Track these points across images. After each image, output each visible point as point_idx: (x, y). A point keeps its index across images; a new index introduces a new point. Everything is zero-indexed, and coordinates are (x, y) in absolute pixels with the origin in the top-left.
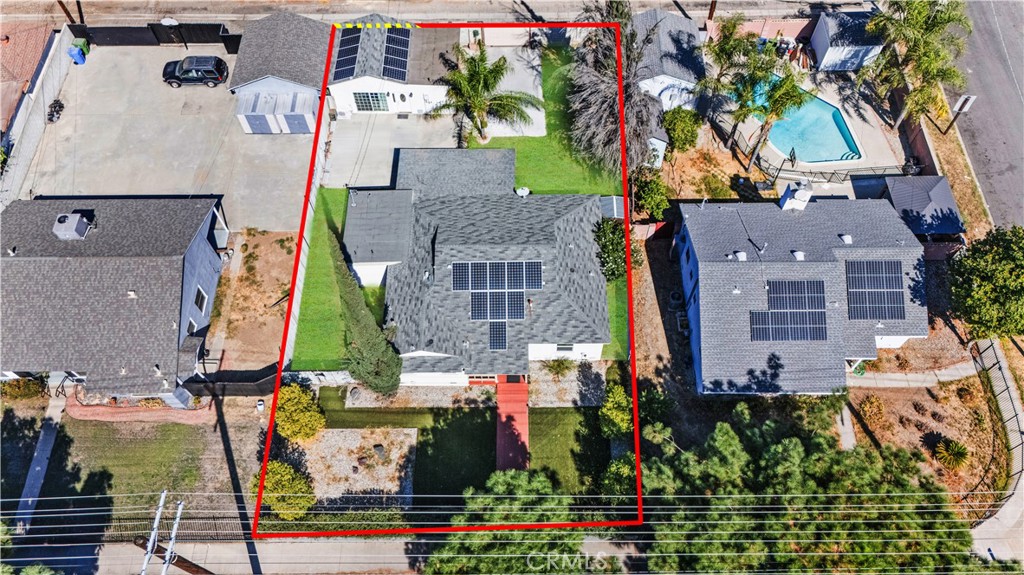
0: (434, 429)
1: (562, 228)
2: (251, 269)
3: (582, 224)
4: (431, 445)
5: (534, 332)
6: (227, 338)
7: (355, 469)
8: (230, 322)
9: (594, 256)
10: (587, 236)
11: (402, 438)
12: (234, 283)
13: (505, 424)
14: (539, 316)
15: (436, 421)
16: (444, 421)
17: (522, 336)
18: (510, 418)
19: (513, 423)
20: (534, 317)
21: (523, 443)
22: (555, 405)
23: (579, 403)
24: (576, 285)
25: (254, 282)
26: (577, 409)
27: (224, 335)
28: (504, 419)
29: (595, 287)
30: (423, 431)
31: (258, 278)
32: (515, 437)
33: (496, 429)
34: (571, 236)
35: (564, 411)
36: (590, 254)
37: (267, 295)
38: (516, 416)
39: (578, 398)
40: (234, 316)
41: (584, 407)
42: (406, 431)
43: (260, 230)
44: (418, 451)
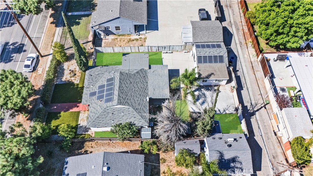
0: (78, 87)
1: (129, 110)
2: (133, 40)
3: (133, 118)
4: (73, 87)
5: (93, 104)
6: (112, 39)
7: (70, 70)
8: (117, 39)
9: (121, 122)
10: (128, 120)
11: (77, 80)
12: (129, 38)
13: (76, 105)
14: (97, 104)
15: (80, 88)
16: (80, 90)
17: (92, 101)
18: (78, 107)
19: (76, 107)
20: (97, 103)
21: (70, 110)
22: (80, 118)
23: (79, 126)
24: (107, 115)
25: (129, 42)
26: (77, 125)
27: (113, 38)
28: (78, 105)
29: (108, 122)
30: (78, 85)
31: (130, 42)
32: (72, 108)
33: (76, 102)
34: (127, 113)
35: (77, 121)
36: (121, 121)
37: (125, 45)
38: (78, 108)
39: (81, 125)
40: (118, 39)
41: (77, 127)
42: (79, 81)
43: (146, 40)
44: (73, 84)
